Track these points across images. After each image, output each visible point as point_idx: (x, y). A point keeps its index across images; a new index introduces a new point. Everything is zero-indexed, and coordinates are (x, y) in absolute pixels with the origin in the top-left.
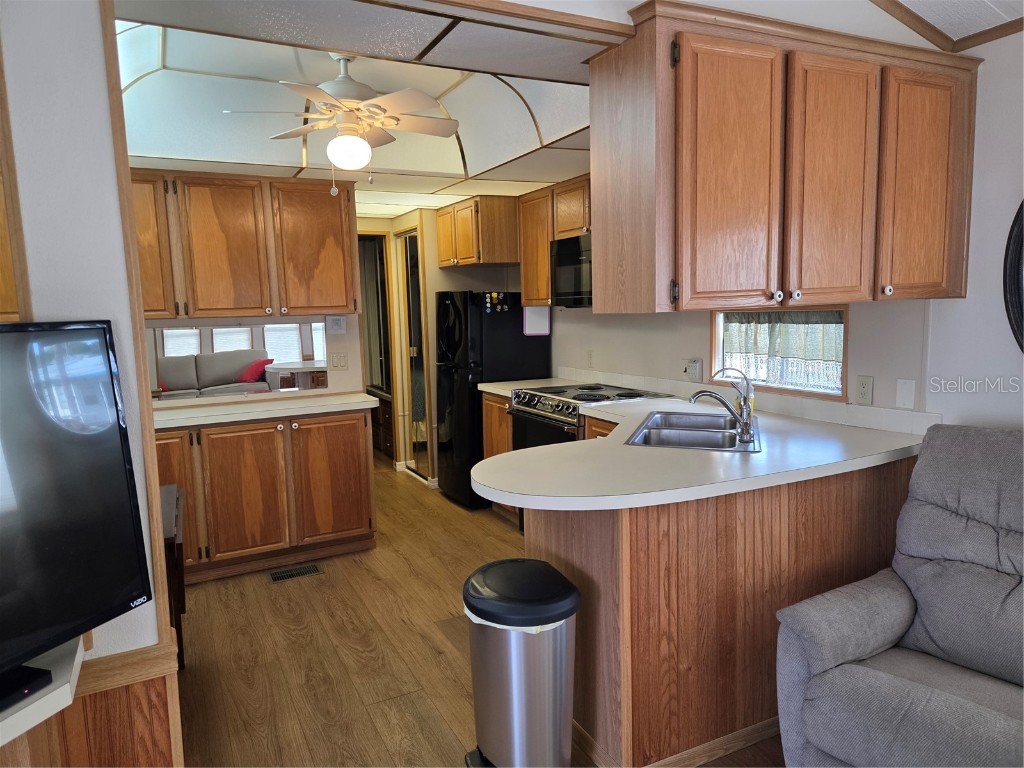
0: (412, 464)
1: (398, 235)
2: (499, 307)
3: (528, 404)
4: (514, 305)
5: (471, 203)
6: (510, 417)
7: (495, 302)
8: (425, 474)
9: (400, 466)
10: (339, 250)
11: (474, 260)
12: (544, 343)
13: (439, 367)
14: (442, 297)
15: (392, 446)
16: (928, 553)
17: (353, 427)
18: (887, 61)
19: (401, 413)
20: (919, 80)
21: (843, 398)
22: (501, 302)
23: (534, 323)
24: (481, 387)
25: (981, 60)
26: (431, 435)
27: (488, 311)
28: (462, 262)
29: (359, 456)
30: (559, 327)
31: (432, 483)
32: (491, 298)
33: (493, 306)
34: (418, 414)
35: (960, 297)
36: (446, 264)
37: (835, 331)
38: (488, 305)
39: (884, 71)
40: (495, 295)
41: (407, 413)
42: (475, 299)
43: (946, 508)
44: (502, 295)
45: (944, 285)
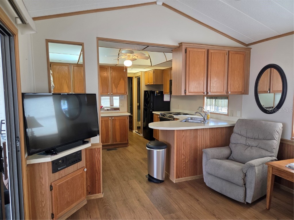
0: (137, 131)
1: (136, 77)
2: (158, 95)
3: (163, 116)
4: (162, 94)
5: (153, 71)
6: (159, 119)
7: (157, 93)
8: (140, 133)
9: (134, 131)
10: (124, 81)
11: (153, 84)
12: (168, 103)
13: (144, 108)
14: (145, 92)
15: (132, 127)
16: (235, 142)
17: (125, 119)
18: (229, 50)
19: (135, 119)
20: (237, 53)
21: (228, 115)
22: (159, 93)
23: (166, 98)
24: (153, 112)
25: (251, 48)
26: (142, 125)
27: (156, 95)
28: (150, 84)
29: (126, 126)
30: (172, 99)
31: (142, 135)
32: (156, 92)
33: (157, 94)
34: (139, 120)
35: (247, 94)
36: (146, 84)
37: (226, 101)
38: (156, 94)
39: (229, 51)
40: (157, 91)
41: (136, 119)
42: (153, 92)
43: (239, 134)
44: (159, 92)
45: (243, 92)
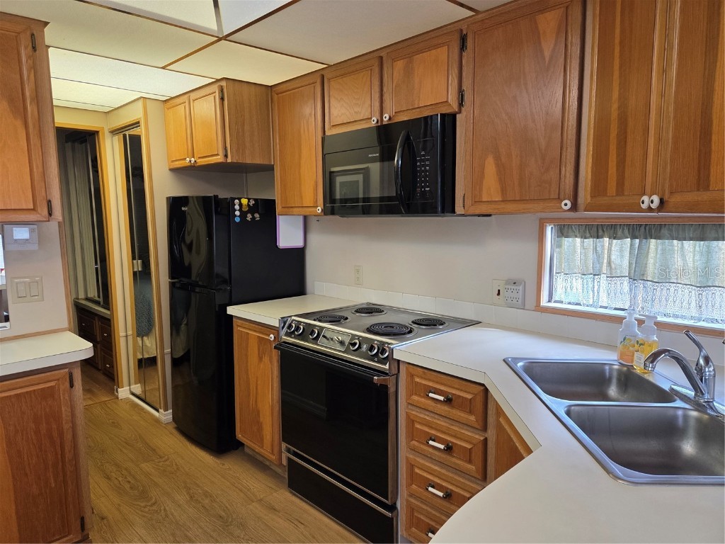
0: (137, 389)
1: (114, 132)
2: (249, 217)
4: (267, 210)
5: (215, 88)
6: (276, 355)
7: (245, 209)
8: (158, 407)
9: (123, 393)
11: (219, 159)
12: (297, 256)
13: (172, 285)
14: (176, 205)
15: (112, 366)
17: (49, 394)
22: (252, 209)
23: (288, 235)
24: (231, 310)
27: (237, 220)
28: (202, 162)
30: (314, 239)
31: (166, 416)
32: (241, 205)
33: (243, 215)
36: (178, 164)
38: (237, 213)
40: (244, 201)
41: (130, 332)
44: (252, 202)
